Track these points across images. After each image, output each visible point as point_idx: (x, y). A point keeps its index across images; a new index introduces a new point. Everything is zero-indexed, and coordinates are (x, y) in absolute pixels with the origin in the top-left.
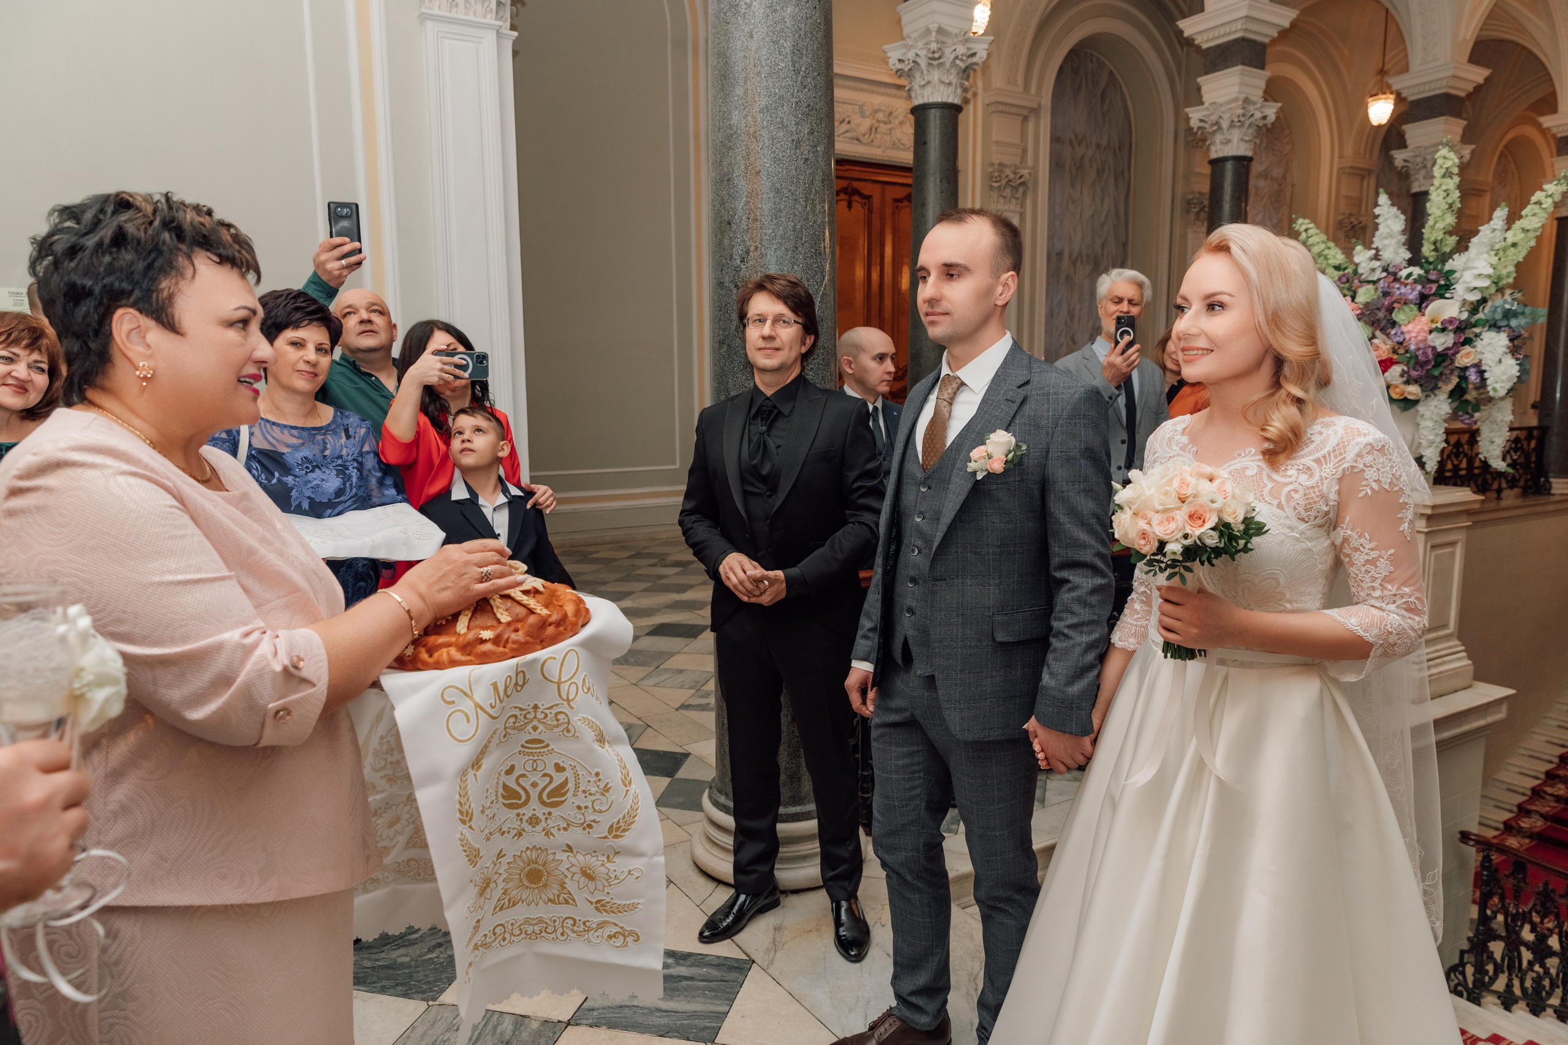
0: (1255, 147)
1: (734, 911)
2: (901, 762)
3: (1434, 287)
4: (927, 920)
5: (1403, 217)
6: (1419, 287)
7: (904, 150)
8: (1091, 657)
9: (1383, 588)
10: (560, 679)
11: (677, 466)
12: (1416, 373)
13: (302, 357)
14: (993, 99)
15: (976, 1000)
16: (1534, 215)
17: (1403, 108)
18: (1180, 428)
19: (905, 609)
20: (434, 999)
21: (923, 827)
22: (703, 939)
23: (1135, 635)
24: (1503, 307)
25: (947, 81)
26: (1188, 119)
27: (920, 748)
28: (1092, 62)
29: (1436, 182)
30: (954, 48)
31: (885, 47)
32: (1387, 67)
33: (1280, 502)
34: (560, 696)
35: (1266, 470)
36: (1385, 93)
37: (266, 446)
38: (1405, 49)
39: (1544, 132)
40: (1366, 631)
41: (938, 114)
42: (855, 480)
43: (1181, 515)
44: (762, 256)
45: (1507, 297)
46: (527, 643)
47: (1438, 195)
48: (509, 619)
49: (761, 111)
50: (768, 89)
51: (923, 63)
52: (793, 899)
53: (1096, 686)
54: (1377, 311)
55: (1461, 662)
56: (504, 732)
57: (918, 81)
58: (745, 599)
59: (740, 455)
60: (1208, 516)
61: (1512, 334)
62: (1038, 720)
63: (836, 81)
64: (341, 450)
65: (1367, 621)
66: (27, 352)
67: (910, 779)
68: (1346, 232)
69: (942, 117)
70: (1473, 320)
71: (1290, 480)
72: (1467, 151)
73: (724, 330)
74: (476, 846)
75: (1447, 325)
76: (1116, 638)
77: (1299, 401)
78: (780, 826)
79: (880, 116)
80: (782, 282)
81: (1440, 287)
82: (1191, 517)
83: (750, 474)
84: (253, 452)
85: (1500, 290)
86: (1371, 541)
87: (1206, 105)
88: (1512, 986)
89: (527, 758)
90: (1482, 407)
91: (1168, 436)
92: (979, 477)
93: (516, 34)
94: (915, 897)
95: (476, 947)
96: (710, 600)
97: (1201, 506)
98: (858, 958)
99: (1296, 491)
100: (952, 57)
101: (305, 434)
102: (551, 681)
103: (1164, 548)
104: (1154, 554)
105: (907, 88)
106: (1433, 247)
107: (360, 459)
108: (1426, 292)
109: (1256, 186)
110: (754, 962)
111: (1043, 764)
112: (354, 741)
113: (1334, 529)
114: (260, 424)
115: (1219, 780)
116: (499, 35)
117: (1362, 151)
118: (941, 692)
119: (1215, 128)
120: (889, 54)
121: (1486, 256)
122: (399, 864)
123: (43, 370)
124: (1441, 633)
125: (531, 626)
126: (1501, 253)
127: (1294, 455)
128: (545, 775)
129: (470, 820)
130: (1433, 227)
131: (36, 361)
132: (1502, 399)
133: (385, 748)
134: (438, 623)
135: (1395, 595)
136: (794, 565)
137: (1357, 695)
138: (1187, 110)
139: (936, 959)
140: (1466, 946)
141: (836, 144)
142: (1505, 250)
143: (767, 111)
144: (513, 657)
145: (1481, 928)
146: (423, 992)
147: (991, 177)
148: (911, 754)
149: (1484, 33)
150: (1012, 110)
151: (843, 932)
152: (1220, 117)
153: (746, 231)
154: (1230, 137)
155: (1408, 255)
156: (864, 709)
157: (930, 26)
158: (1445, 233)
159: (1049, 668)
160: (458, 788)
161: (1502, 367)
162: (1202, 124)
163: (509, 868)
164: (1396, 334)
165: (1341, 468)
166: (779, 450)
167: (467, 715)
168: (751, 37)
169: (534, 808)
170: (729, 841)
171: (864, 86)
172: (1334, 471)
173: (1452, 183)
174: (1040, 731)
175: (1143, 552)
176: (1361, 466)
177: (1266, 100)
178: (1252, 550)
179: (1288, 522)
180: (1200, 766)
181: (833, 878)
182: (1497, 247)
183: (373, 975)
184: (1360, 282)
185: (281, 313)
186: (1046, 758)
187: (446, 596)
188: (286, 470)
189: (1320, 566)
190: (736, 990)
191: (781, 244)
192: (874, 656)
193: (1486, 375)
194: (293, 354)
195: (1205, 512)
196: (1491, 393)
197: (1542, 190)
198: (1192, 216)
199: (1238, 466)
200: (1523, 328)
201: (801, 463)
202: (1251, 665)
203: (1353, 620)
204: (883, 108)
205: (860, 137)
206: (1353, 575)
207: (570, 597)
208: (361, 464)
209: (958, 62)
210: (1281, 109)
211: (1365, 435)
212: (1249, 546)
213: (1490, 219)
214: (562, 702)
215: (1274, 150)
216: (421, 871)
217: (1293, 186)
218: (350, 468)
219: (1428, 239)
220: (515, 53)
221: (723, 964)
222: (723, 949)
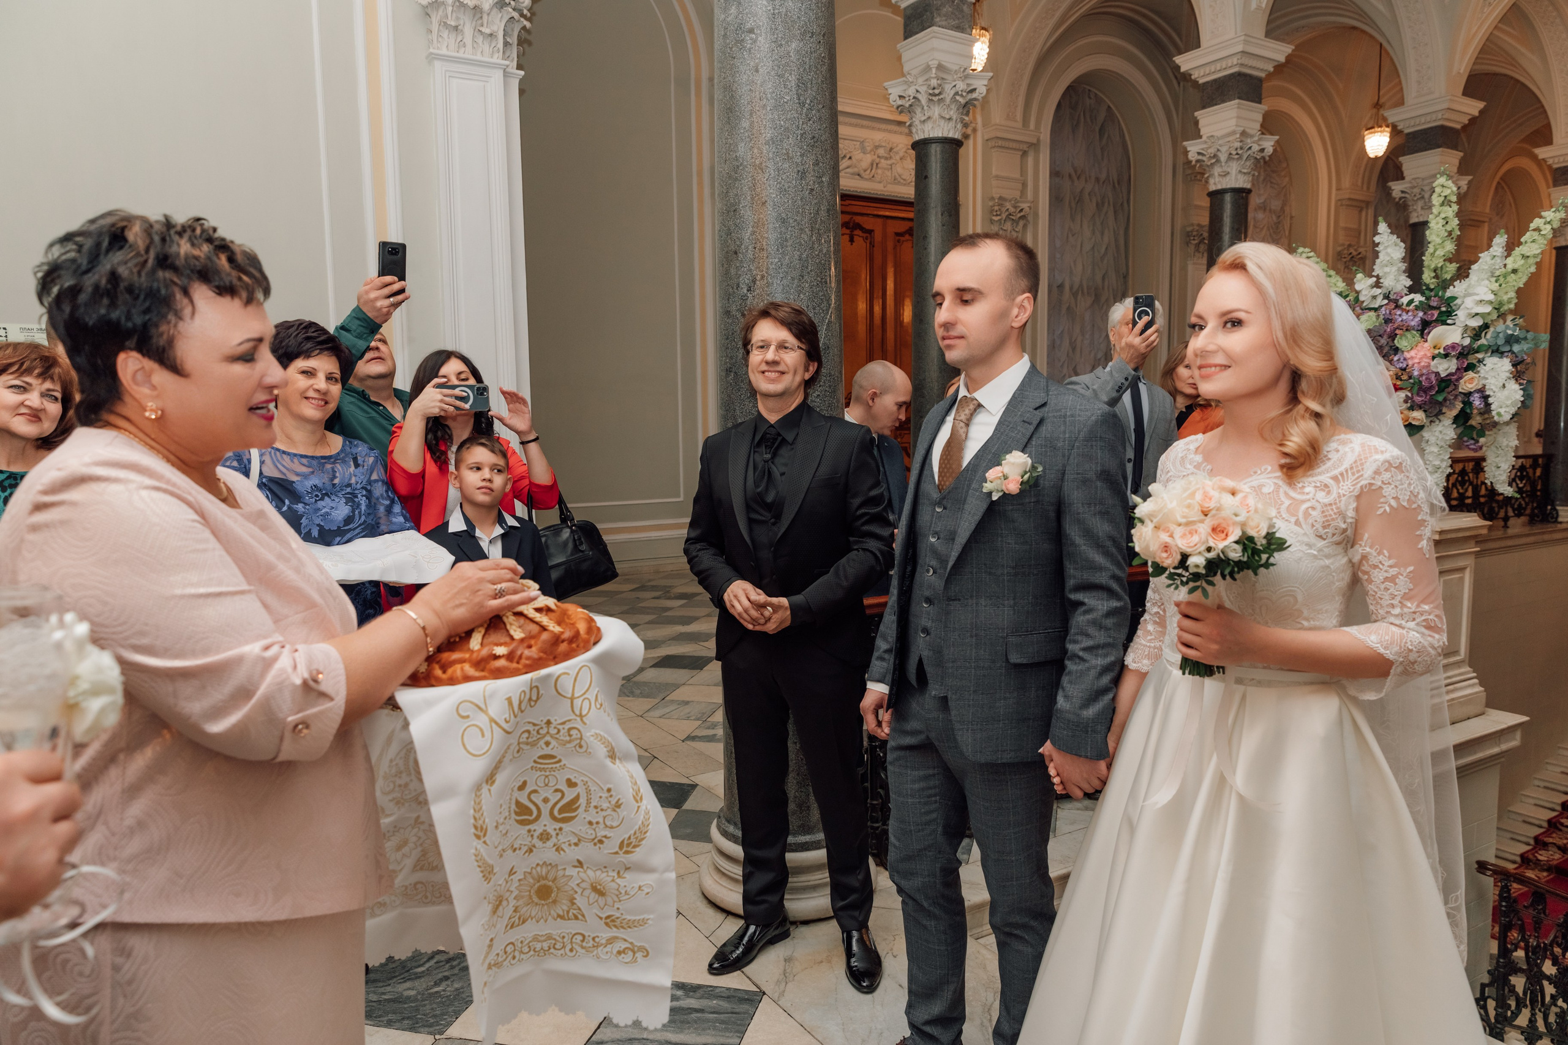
0: (1253, 180)
1: (744, 942)
2: (917, 786)
3: (1436, 313)
4: (943, 948)
5: (1403, 245)
6: (1421, 314)
7: (905, 185)
8: (1106, 680)
9: (1403, 605)
10: (573, 695)
11: (681, 499)
12: (1420, 399)
13: (312, 385)
14: (993, 135)
15: (991, 1030)
16: (1533, 241)
17: (1400, 140)
18: (1192, 447)
19: (920, 629)
20: (441, 1033)
21: (940, 852)
22: (712, 970)
23: (1148, 657)
24: (1505, 332)
25: (948, 117)
26: (1186, 152)
27: (936, 771)
28: (1090, 98)
29: (1435, 210)
30: (954, 84)
31: (886, 84)
32: (1382, 101)
33: (1298, 520)
34: (573, 711)
35: (1284, 487)
36: (1381, 127)
37: (276, 474)
38: (1400, 82)
39: (1540, 163)
40: (1386, 648)
41: (938, 149)
42: (860, 507)
43: (1204, 528)
44: (768, 285)
45: (1509, 323)
46: (540, 659)
47: (1437, 223)
48: (522, 635)
49: (767, 143)
50: (773, 121)
51: (923, 99)
52: (804, 930)
53: (1112, 710)
54: (1379, 338)
55: (1473, 689)
56: (517, 748)
57: (919, 116)
58: (750, 627)
59: (745, 483)
60: (1231, 529)
61: (1514, 359)
62: (1053, 743)
63: (841, 119)
64: (350, 479)
65: (1387, 638)
66: (40, 381)
67: (926, 804)
68: (1345, 262)
69: (942, 151)
70: (1475, 346)
71: (1308, 497)
72: (1464, 182)
73: (731, 358)
74: (490, 862)
75: (1450, 351)
76: (1130, 660)
77: (1317, 416)
78: (789, 856)
79: (881, 152)
80: (786, 309)
81: (1441, 313)
82: (1214, 530)
83: (754, 503)
84: (264, 480)
85: (1502, 316)
86: (1390, 558)
87: (1204, 138)
88: (1536, 1021)
89: (539, 773)
90: (1487, 433)
91: (1180, 455)
92: (995, 498)
93: (522, 73)
94: (931, 924)
95: (490, 967)
96: (714, 631)
97: (1224, 519)
98: (871, 989)
99: (1313, 508)
100: (953, 92)
101: (315, 462)
102: (565, 697)
103: (1186, 562)
104: (1175, 568)
105: (908, 124)
106: (1433, 274)
107: (369, 487)
108: (1428, 318)
109: (1254, 218)
110: (764, 993)
111: (1059, 789)
112: (368, 758)
113: (1352, 547)
114: (270, 453)
115: (1241, 797)
116: (506, 74)
117: (1359, 183)
118: (953, 713)
119: (1214, 161)
120: (890, 91)
121: (1487, 282)
122: (406, 887)
123: (56, 399)
124: (1452, 660)
125: (544, 642)
126: (1502, 279)
127: (1311, 472)
128: (557, 791)
129: (485, 835)
130: (1433, 255)
131: (49, 390)
132: (1507, 423)
133: (394, 771)
134: (452, 640)
135: (1414, 613)
136: (799, 593)
137: (1377, 715)
138: (1185, 143)
139: (952, 987)
140: (1486, 979)
141: (841, 179)
142: (1505, 276)
143: (773, 143)
144: (526, 673)
145: (1502, 960)
146: (431, 1026)
147: (992, 211)
148: (926, 778)
149: (1477, 67)
150: (1011, 145)
151: (854, 962)
152: (1218, 150)
153: (753, 261)
154: (1229, 170)
155: (1409, 283)
156: (879, 731)
157: (930, 63)
158: (1444, 260)
159: (1064, 690)
160: (473, 803)
161: (1506, 392)
162: (1200, 157)
163: (520, 885)
164: (1398, 360)
165: (1359, 486)
166: (784, 477)
167: (481, 730)
168: (757, 71)
169: (546, 824)
170: (738, 871)
171: (865, 123)
172: (1352, 488)
173: (1451, 211)
174: (1056, 755)
175: (1165, 565)
176: (1379, 483)
177: (1263, 134)
178: (1273, 565)
179: (1306, 539)
180: (1221, 783)
181: (843, 908)
182: (1497, 273)
183: (379, 1009)
184: (1362, 309)
185: (292, 342)
186: (1062, 782)
187: (460, 613)
188: (296, 497)
189: (1337, 584)
190: (747, 1023)
191: (787, 273)
192: (889, 678)
193: (1490, 400)
194: (303, 382)
195: (1228, 525)
196: (1496, 418)
197: (1541, 217)
198: (1192, 247)
199: (1255, 483)
200: (1526, 353)
201: (805, 490)
202: (1269, 684)
203: (1373, 638)
204: (884, 144)
205: (862, 172)
206: (1371, 592)
207: (582, 616)
208: (369, 491)
209: (958, 98)
210: (1277, 142)
211: (1382, 452)
212: (1272, 560)
213: (1489, 246)
214: (573, 717)
215: (1271, 183)
216: (428, 895)
217: (1292, 217)
218: (359, 496)
219: (1429, 266)
220: (522, 92)
221: (733, 996)
222: (732, 981)
